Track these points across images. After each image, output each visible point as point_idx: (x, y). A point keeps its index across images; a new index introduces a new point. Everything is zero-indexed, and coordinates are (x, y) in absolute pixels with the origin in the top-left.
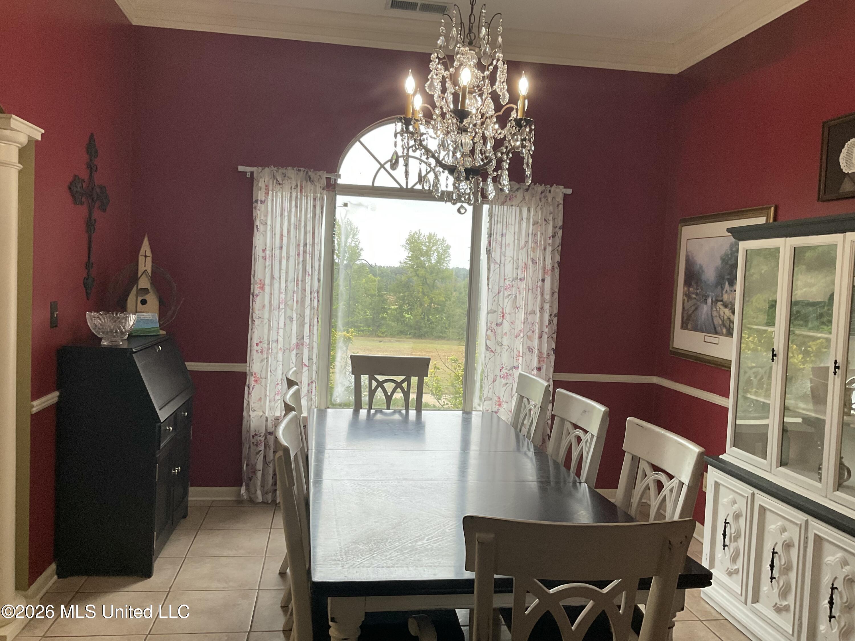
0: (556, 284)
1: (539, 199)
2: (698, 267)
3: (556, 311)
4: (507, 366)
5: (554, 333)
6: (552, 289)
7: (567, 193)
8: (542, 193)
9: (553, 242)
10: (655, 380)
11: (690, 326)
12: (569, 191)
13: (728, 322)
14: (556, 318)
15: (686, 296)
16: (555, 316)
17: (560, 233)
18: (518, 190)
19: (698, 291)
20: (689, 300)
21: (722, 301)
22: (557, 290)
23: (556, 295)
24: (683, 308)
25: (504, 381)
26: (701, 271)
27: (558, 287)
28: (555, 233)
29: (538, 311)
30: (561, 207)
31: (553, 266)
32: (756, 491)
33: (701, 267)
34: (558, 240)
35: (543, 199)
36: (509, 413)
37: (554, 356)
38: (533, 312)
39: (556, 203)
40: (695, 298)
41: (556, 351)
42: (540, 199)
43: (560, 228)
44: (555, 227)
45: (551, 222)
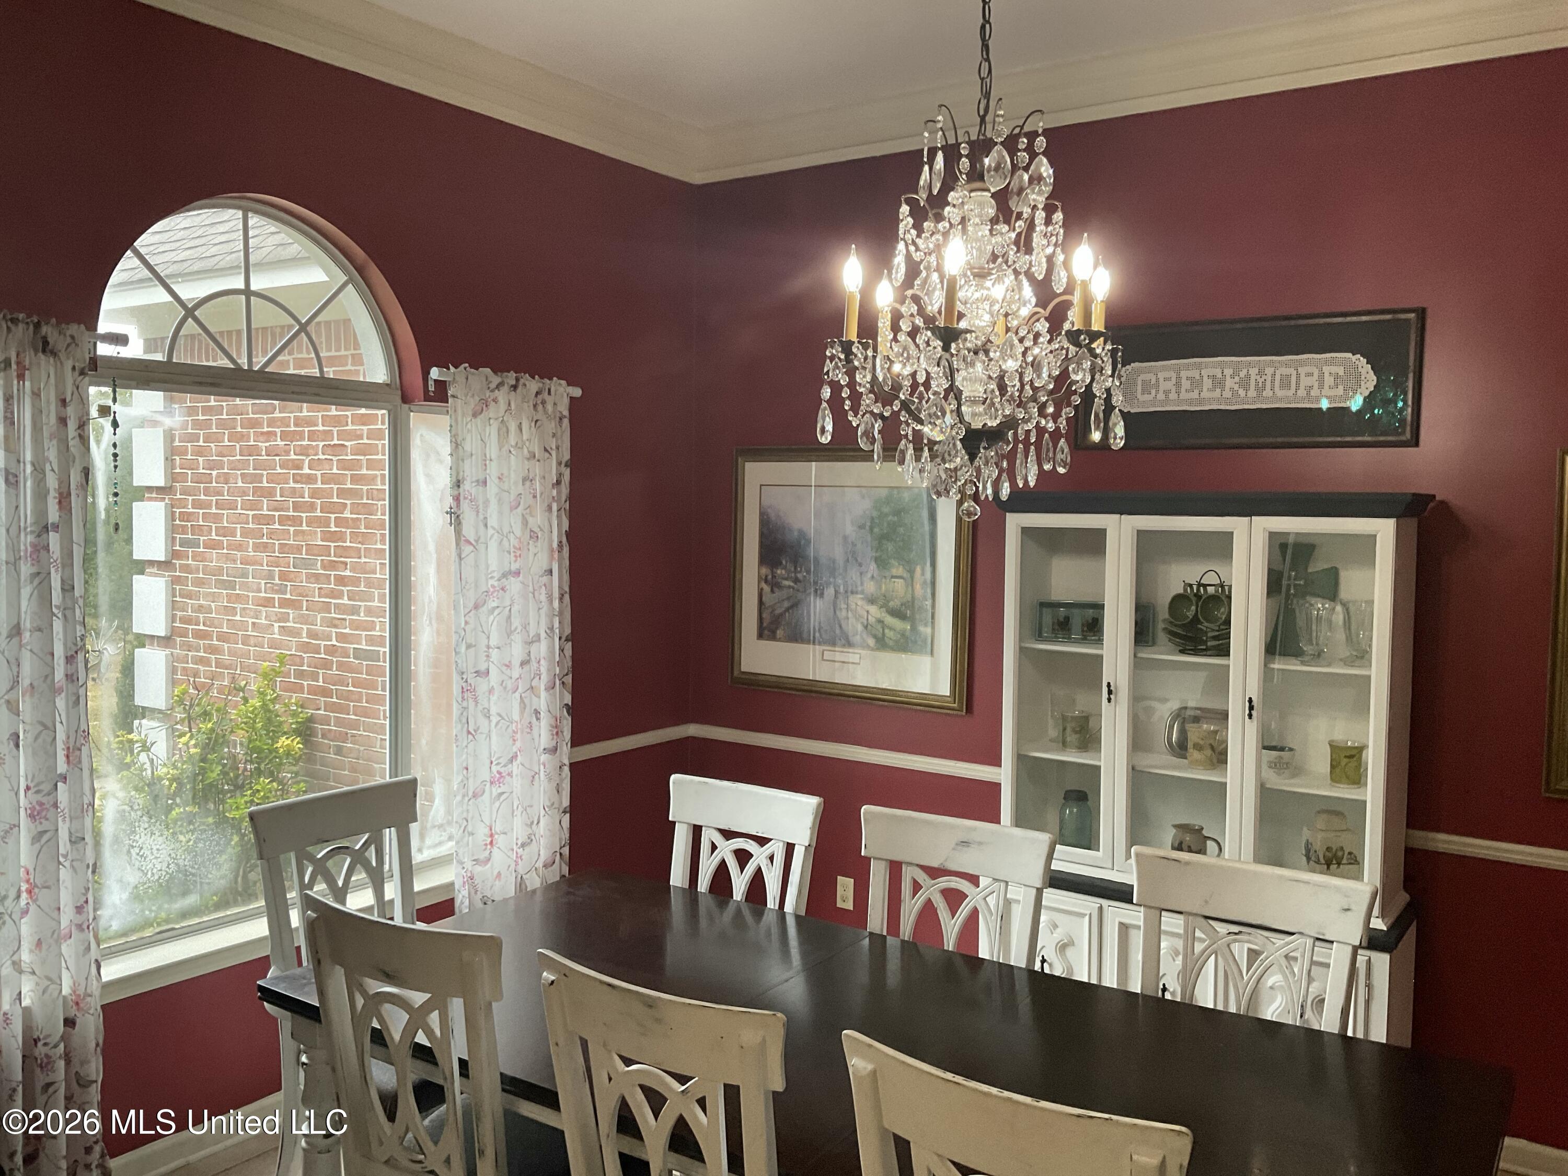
0: (566, 577)
1: (532, 407)
2: (796, 533)
3: (568, 631)
4: (499, 758)
5: (567, 674)
6: (560, 587)
7: (574, 395)
8: (537, 394)
9: (559, 493)
10: (693, 730)
11: (780, 633)
12: (577, 392)
13: (879, 627)
14: (570, 644)
15: (766, 581)
16: (567, 640)
17: (567, 473)
18: (498, 387)
19: (799, 575)
20: (776, 589)
21: (862, 592)
22: (567, 589)
23: (567, 598)
24: (761, 602)
25: (496, 791)
26: (803, 542)
27: (568, 583)
28: (560, 474)
29: (543, 635)
30: (566, 422)
31: (561, 542)
32: (1105, 903)
33: (802, 534)
34: (565, 489)
35: (540, 407)
36: (510, 853)
37: (570, 719)
38: (537, 638)
39: (558, 415)
40: (789, 587)
41: (573, 710)
42: (535, 406)
43: (566, 466)
44: (559, 463)
45: (554, 453)
